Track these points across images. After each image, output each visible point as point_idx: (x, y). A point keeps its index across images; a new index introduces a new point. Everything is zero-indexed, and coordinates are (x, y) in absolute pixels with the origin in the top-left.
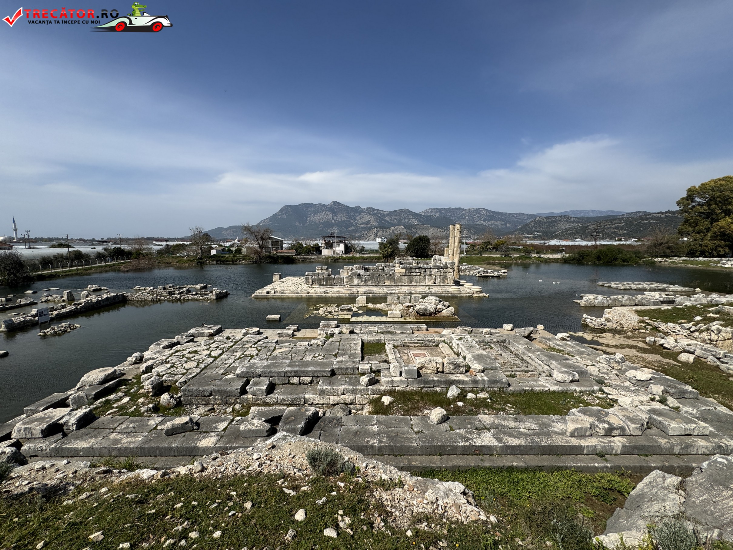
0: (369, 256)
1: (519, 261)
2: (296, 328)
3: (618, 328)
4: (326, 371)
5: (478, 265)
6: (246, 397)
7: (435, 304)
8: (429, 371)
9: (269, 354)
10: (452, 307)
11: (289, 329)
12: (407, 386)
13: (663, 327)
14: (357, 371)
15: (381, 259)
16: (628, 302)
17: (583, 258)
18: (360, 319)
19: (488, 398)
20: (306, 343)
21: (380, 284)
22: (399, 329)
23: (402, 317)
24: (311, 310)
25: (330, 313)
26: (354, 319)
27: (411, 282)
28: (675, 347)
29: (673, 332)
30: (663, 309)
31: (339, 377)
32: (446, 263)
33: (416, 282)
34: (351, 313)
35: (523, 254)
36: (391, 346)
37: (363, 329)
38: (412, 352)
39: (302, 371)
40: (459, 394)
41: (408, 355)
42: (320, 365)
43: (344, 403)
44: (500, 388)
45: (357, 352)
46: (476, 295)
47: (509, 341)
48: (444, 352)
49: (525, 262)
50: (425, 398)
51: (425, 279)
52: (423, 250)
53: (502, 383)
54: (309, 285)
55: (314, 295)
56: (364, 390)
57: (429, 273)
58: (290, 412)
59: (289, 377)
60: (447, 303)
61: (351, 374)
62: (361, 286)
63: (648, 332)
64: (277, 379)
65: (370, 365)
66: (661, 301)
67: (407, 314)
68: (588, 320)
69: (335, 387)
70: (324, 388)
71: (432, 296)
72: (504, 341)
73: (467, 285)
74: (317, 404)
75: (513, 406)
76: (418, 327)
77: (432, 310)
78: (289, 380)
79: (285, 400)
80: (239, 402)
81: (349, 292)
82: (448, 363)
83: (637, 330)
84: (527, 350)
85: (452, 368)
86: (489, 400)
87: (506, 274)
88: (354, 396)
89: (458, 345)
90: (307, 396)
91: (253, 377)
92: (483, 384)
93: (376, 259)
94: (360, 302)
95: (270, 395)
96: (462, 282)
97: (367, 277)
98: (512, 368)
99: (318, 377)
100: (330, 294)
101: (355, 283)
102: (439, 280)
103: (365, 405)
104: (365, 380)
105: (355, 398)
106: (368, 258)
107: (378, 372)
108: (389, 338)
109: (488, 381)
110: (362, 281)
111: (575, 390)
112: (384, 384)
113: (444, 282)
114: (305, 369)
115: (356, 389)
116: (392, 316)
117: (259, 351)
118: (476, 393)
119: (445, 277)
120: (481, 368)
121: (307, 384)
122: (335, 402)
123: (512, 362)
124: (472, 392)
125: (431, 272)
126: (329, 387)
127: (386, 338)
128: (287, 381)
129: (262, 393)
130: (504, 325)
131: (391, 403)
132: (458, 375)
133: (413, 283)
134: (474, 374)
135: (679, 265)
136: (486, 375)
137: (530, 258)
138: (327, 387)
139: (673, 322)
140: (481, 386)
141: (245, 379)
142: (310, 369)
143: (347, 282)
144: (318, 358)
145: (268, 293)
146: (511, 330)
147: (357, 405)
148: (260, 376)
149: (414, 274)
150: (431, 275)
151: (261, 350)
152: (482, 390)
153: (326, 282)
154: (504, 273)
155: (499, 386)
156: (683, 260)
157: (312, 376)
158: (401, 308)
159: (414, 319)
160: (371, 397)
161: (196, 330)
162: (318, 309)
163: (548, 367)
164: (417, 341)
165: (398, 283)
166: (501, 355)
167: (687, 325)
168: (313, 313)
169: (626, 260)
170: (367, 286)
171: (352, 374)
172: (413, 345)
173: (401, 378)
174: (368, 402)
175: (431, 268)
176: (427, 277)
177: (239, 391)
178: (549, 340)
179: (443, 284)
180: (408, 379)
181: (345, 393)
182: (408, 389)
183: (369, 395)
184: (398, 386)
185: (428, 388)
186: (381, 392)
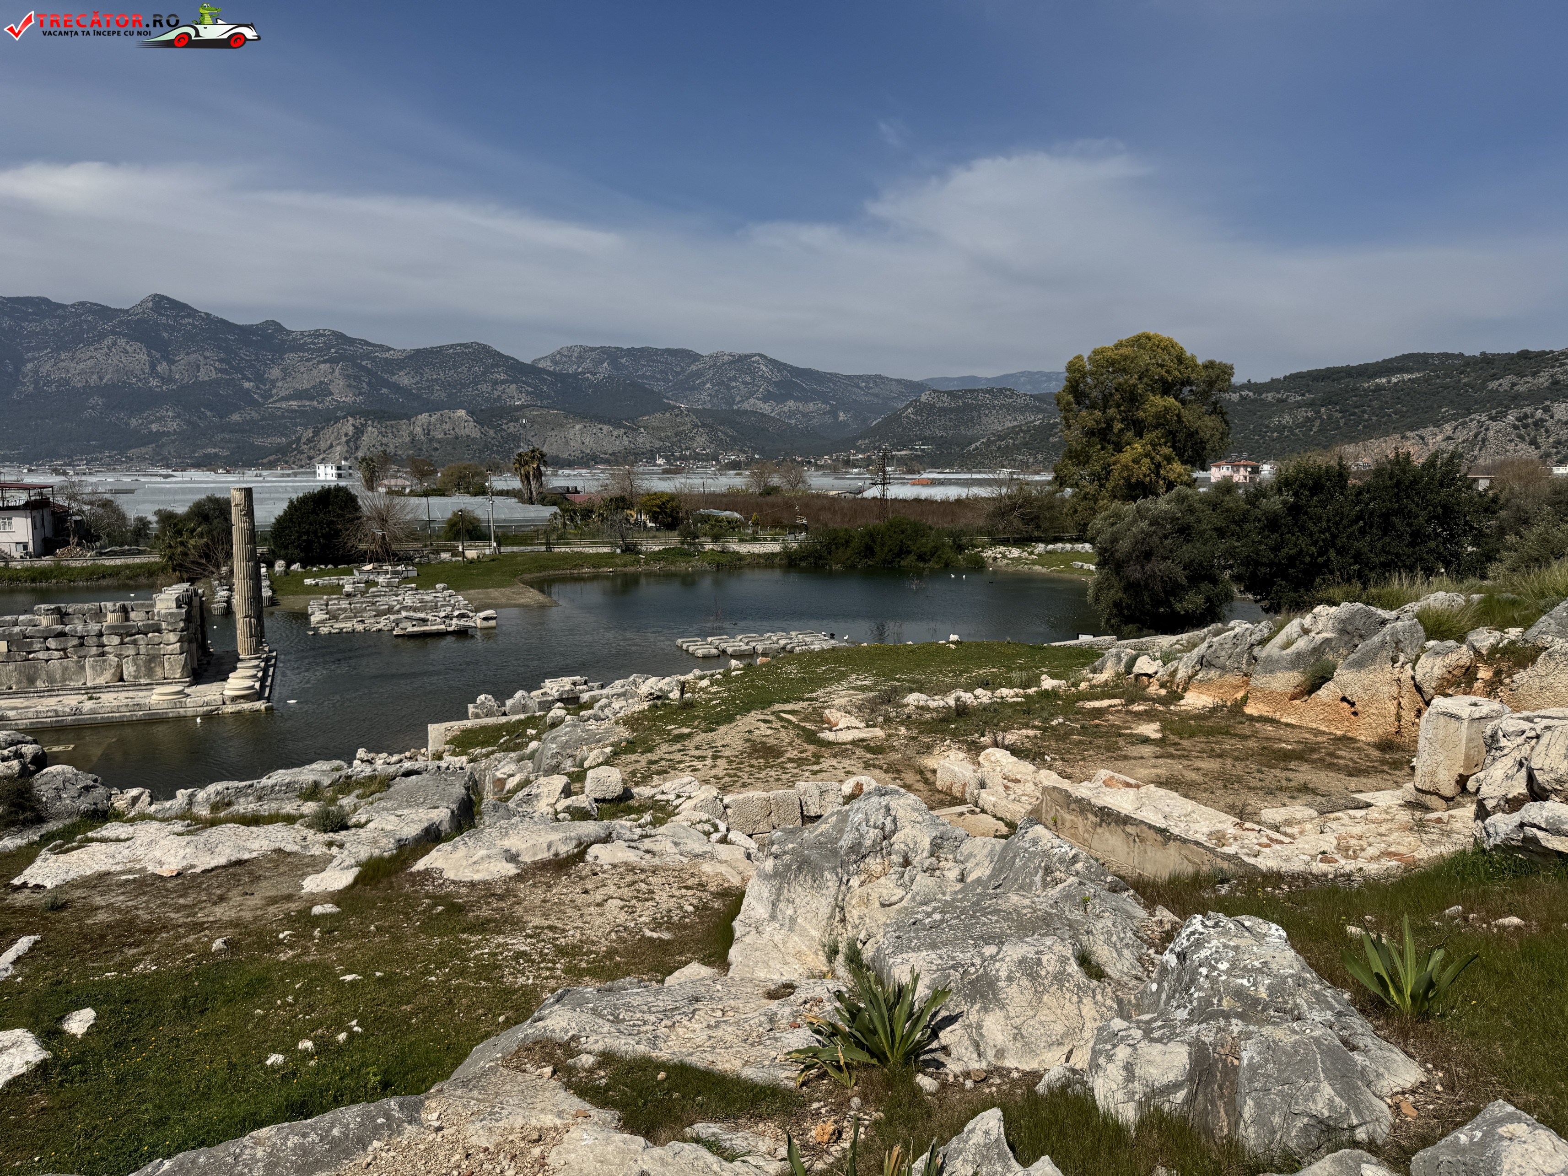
27: (32, 681)
33: (51, 680)
35: (676, 542)
46: (230, 708)
51: (83, 668)
57: (95, 651)
87: (492, 623)
102: (132, 669)
113: (150, 673)
119: (153, 660)
125: (102, 646)
133: (40, 685)
149: (42, 655)
154: (486, 619)
179: (149, 681)
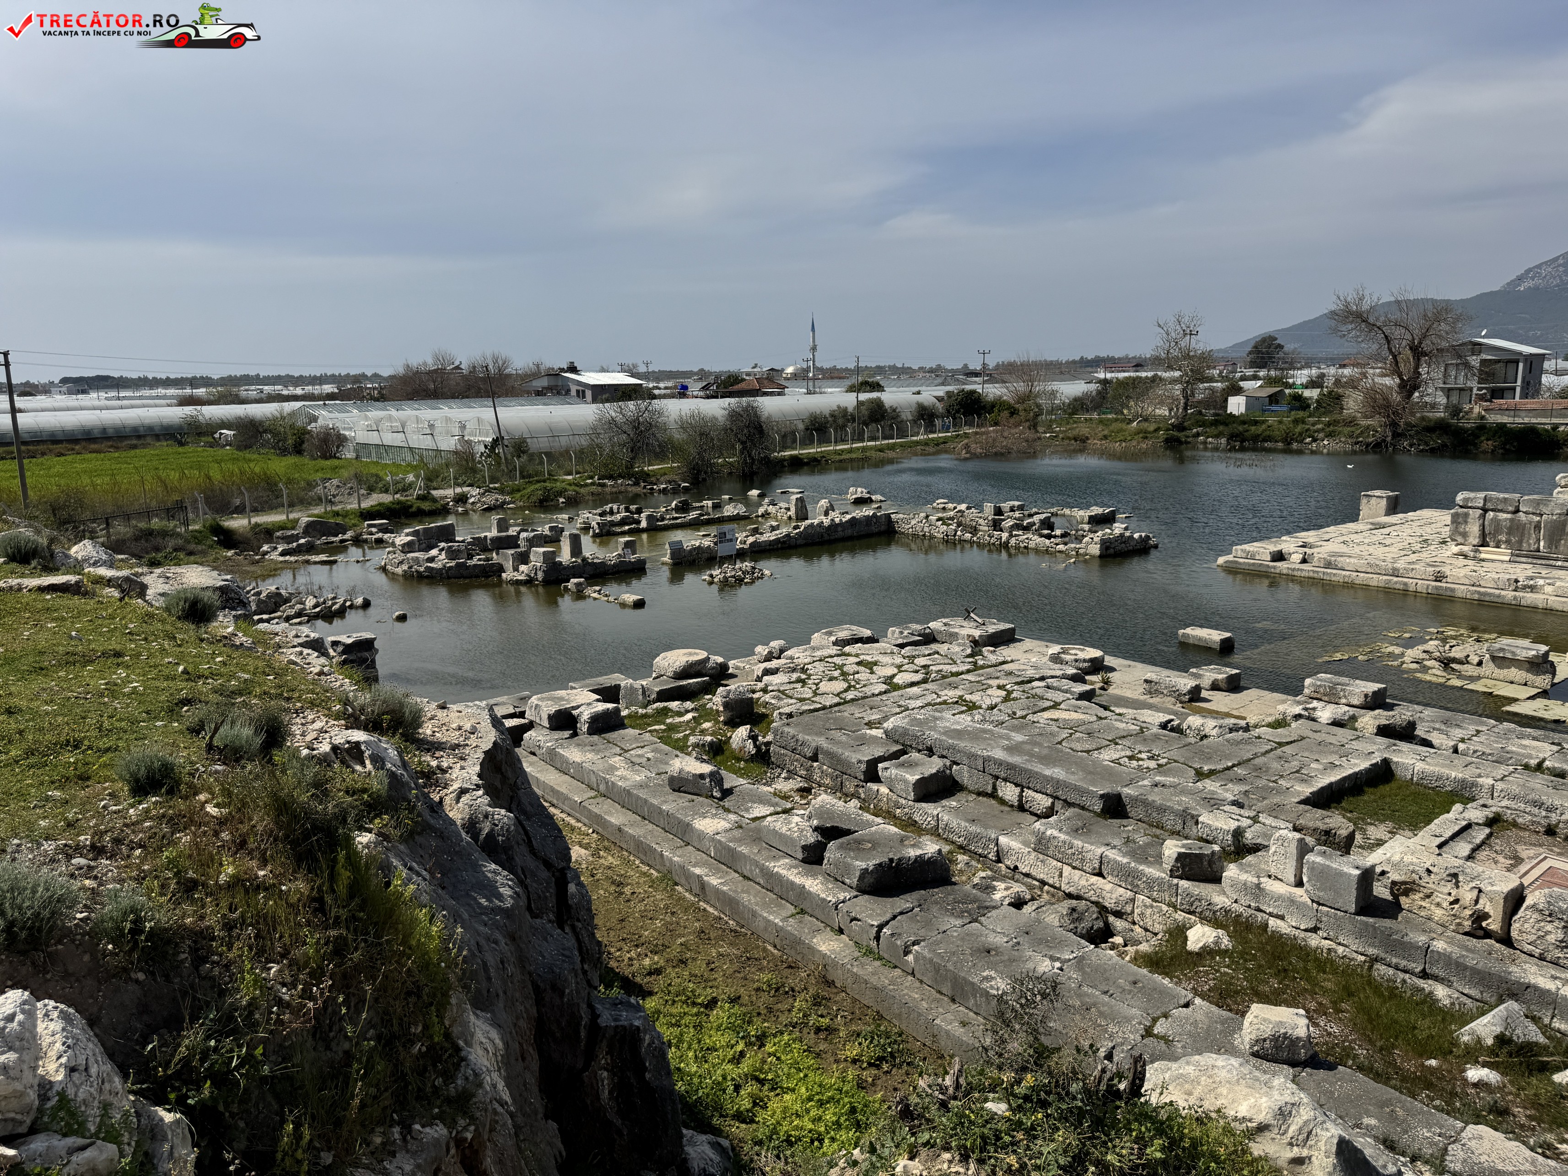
2: (1222, 676)
4: (1089, 792)
6: (875, 788)
12: (1315, 930)
24: (1388, 638)
25: (1448, 662)
31: (1127, 827)
39: (1026, 771)
43: (1096, 904)
56: (1160, 882)
59: (997, 778)
61: (1172, 833)
64: (966, 774)
65: (1249, 824)
69: (1078, 843)
74: (1028, 875)
78: (994, 788)
79: (951, 831)
80: (863, 796)
88: (1130, 894)
90: (1004, 840)
91: (916, 750)
95: (924, 805)
99: (1067, 803)
103: (1157, 933)
105: (1133, 901)
107: (1252, 851)
112: (1228, 890)
114: (1042, 768)
115: (1136, 870)
117: (1007, 700)
122: (1071, 890)
126: (1062, 837)
128: (990, 789)
129: (907, 791)
141: (896, 745)
142: (1051, 772)
144: (1137, 764)
145: (1279, 556)
147: (1137, 928)
148: (931, 751)
151: (1016, 699)
157: (1053, 797)
161: (945, 624)
162: (1412, 642)
168: (1379, 650)
171: (1178, 834)
173: (1299, 891)
177: (863, 767)
180: (1319, 904)
181: (1105, 873)
182: (1314, 941)
183: (1175, 907)
184: (1282, 918)
185: (1397, 968)
186: (1215, 912)
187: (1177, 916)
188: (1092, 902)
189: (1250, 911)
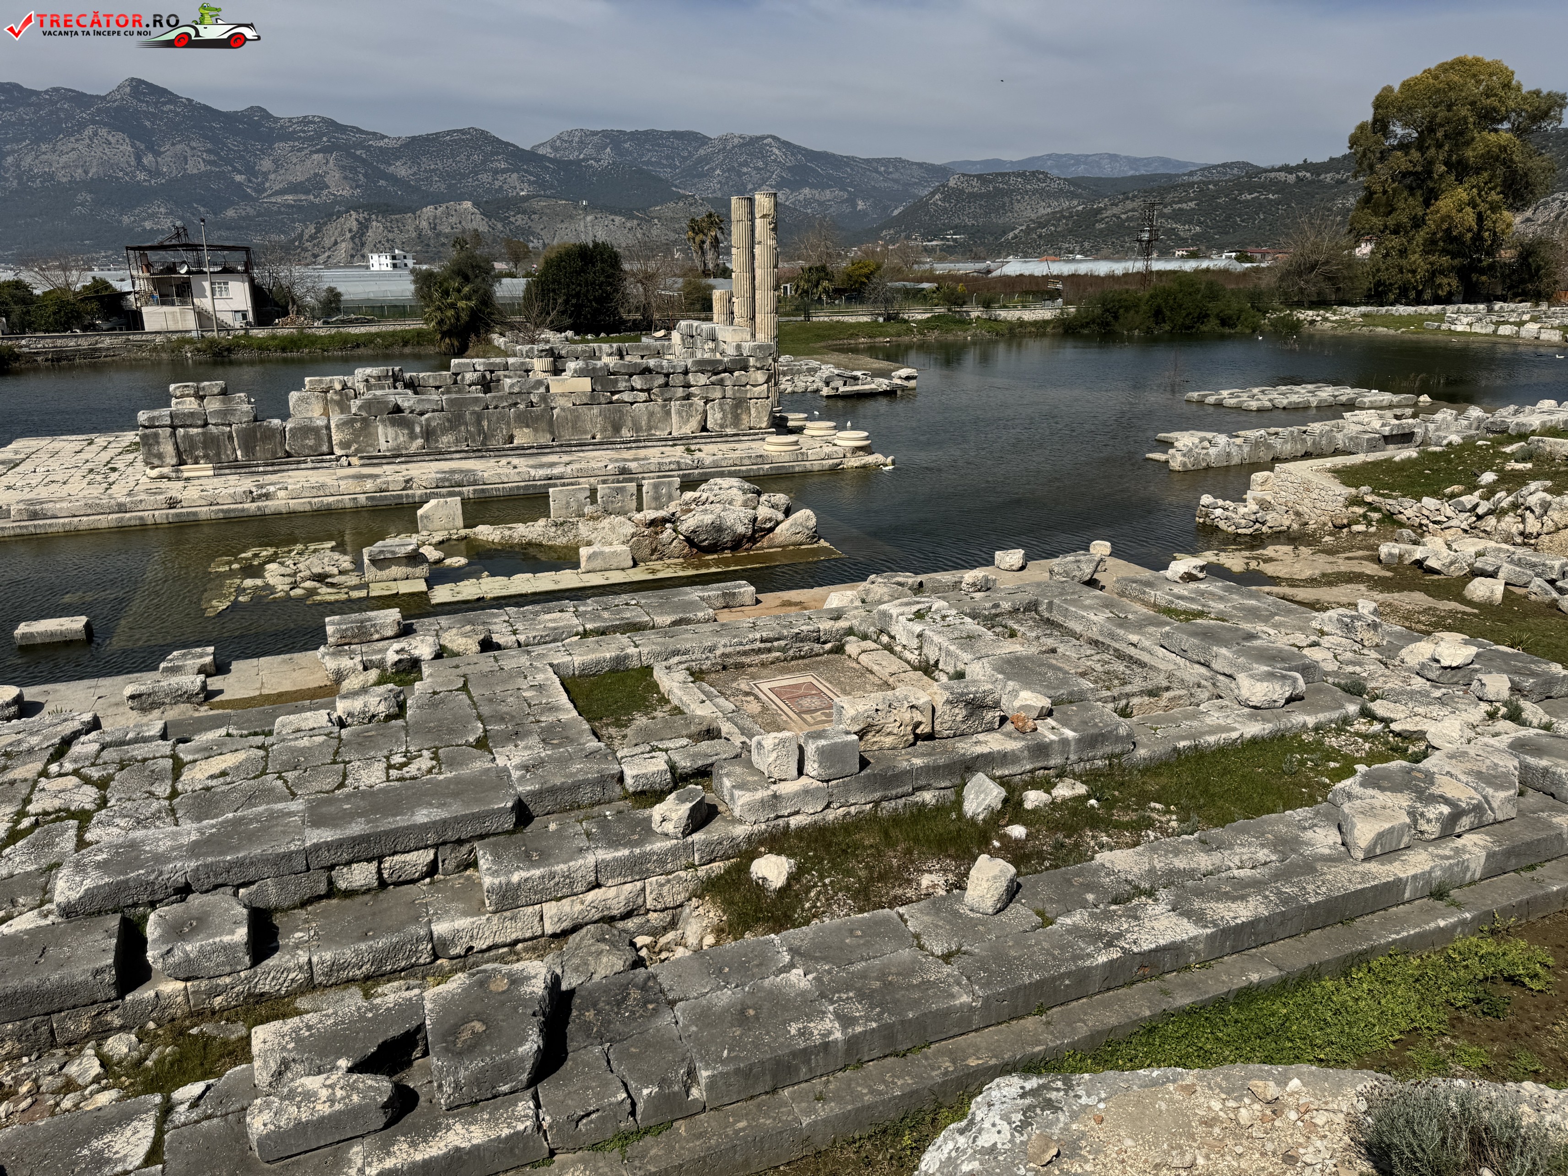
0: (374, 329)
1: (933, 336)
2: (208, 659)
3: (1295, 526)
4: (490, 813)
5: (810, 353)
6: (152, 993)
7: (745, 504)
8: (888, 741)
9: (163, 789)
10: (808, 512)
11: (174, 670)
12: (828, 806)
13: (1409, 513)
14: (618, 789)
15: (432, 342)
16: (1289, 446)
17: (1116, 318)
18: (468, 589)
19: (1089, 797)
20: (318, 718)
21: (493, 444)
22: (662, 608)
23: (635, 565)
24: (220, 575)
25: (321, 578)
26: (442, 594)
27: (617, 429)
28: (1452, 563)
29: (1435, 522)
30: (1397, 459)
31: (552, 827)
32: (739, 347)
33: (637, 428)
34: (423, 570)
35: (941, 310)
36: (681, 675)
37: (519, 626)
38: (765, 686)
39: (387, 833)
40: (1005, 801)
41: (757, 698)
42: (455, 795)
43: (602, 920)
44: (1110, 757)
45: (564, 717)
46: (854, 462)
47: (1051, 603)
48: (875, 668)
49: (950, 337)
50: (894, 833)
51: (668, 413)
52: (598, 300)
53: (1119, 739)
54: (165, 470)
55: (204, 512)
56: (674, 852)
57: (680, 392)
58: (446, 1005)
59: (332, 867)
60: (781, 498)
61: (592, 805)
62: (410, 458)
63: (1373, 529)
64: (273, 889)
65: (663, 756)
66: (1385, 437)
67: (654, 551)
68: (1218, 512)
69: (561, 868)
70: (515, 878)
71: (722, 475)
72: (1032, 607)
73: (817, 429)
74: (489, 949)
75: (1167, 805)
76: (724, 595)
77: (741, 529)
78: (331, 882)
79: (343, 968)
80: (117, 1022)
81: (369, 485)
82: (948, 702)
83: (1344, 526)
84: (1120, 626)
85: (959, 718)
86: (1093, 802)
87: (912, 383)
88: (639, 884)
89: (920, 636)
90: (440, 928)
91: (153, 905)
92: (1063, 752)
93: (406, 343)
94: (437, 524)
95: (270, 962)
96: (794, 419)
97: (436, 420)
98: (1108, 689)
99: (460, 842)
100: (280, 502)
101: (383, 446)
102: (719, 416)
103: (681, 905)
104: (675, 816)
105: (643, 889)
106: (368, 340)
107: (703, 774)
108: (658, 648)
109: (1079, 741)
110: (413, 436)
111: (1305, 725)
112: (742, 817)
113: (736, 421)
114: (401, 821)
115: (641, 855)
116: (598, 564)
117: (103, 784)
118: (1047, 786)
119: (740, 404)
120: (1045, 702)
121: (413, 881)
122: (565, 925)
123: (1098, 667)
124: (1035, 784)
125: (688, 386)
126: (537, 873)
127: (645, 650)
128: (322, 888)
129: (232, 961)
130: (998, 554)
131: (793, 878)
132: (981, 737)
133: (626, 433)
134: (1031, 723)
135: (1356, 330)
136: (1065, 723)
137: (964, 322)
138: (524, 874)
139: (1434, 494)
140: (1055, 761)
141: (114, 922)
142: (422, 816)
143: (345, 445)
144: (412, 770)
146: (1022, 568)
147: (652, 916)
148: (184, 891)
149: (627, 396)
150: (688, 397)
151: (111, 778)
152: (1061, 774)
153: (248, 447)
154: (908, 378)
155: (1108, 749)
156: (1364, 315)
157: (436, 846)
158: (629, 529)
159: (684, 568)
160: (702, 872)
162: (254, 570)
163: (1203, 670)
164: (758, 645)
165: (567, 436)
166: (1054, 651)
167: (1468, 500)
168: (240, 590)
169: (1230, 318)
170: (439, 455)
171: (599, 803)
172: (757, 659)
173: (804, 780)
174: (694, 895)
175: (686, 372)
176: (674, 405)
177: (109, 977)
178: (1149, 584)
179: (735, 431)
180: (828, 781)
181: (602, 880)
182: (831, 815)
183: (693, 866)
184: (797, 813)
185: (897, 797)
186: (738, 845)
187: (699, 873)
188: (596, 922)
189: (772, 824)
